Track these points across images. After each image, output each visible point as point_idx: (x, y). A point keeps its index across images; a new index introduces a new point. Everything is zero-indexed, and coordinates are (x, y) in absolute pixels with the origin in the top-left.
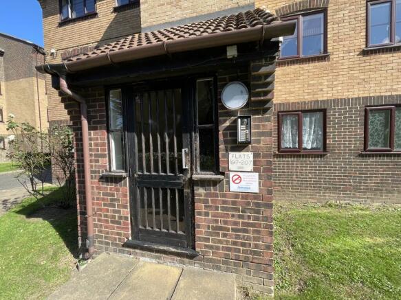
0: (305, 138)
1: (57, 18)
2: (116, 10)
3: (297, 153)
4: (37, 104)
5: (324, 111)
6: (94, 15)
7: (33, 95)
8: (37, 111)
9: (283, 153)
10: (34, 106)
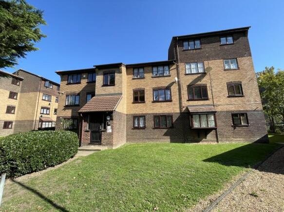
0: (141, 124)
1: (66, 82)
2: (87, 83)
3: (138, 128)
4: (37, 105)
5: (144, 116)
6: (80, 83)
7: (36, 101)
8: (36, 108)
9: (135, 128)
10: (35, 106)
